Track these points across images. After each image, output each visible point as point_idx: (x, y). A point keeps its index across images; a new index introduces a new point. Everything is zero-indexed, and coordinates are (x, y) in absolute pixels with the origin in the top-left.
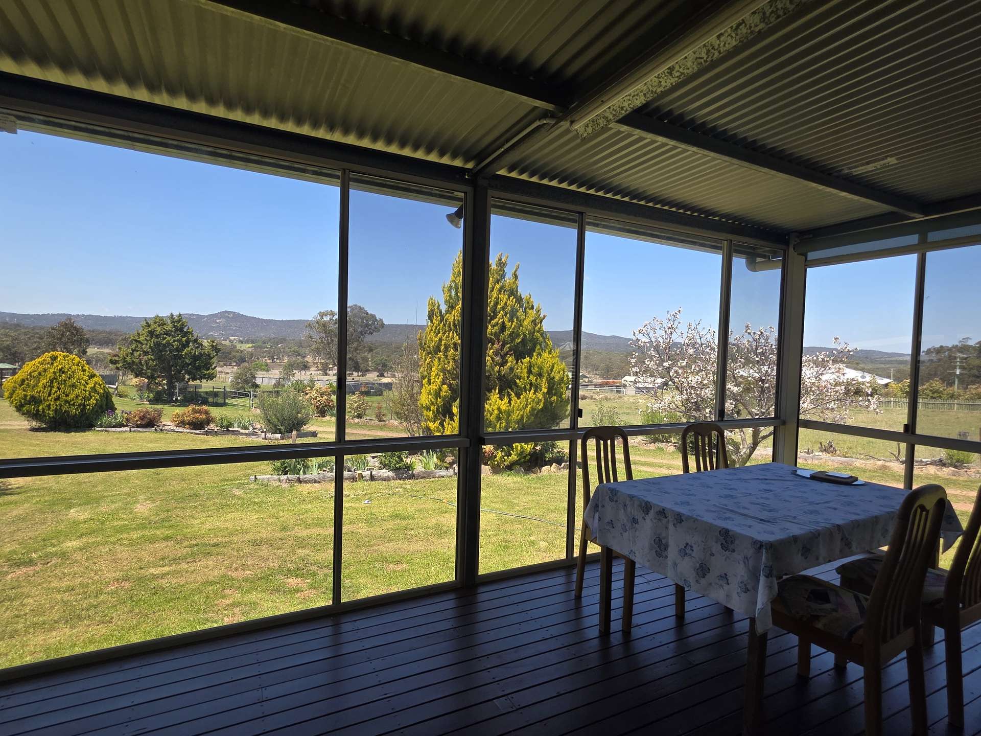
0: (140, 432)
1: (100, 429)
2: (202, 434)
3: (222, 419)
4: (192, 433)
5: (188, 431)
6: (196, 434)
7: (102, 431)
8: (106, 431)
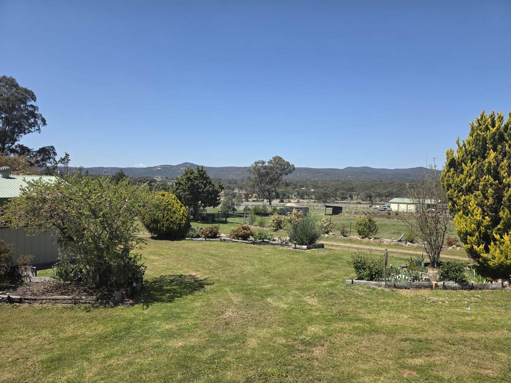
0: (211, 241)
1: (188, 239)
2: (251, 244)
3: (260, 234)
4: (244, 242)
5: (241, 241)
6: (247, 243)
7: (190, 240)
8: (192, 240)
